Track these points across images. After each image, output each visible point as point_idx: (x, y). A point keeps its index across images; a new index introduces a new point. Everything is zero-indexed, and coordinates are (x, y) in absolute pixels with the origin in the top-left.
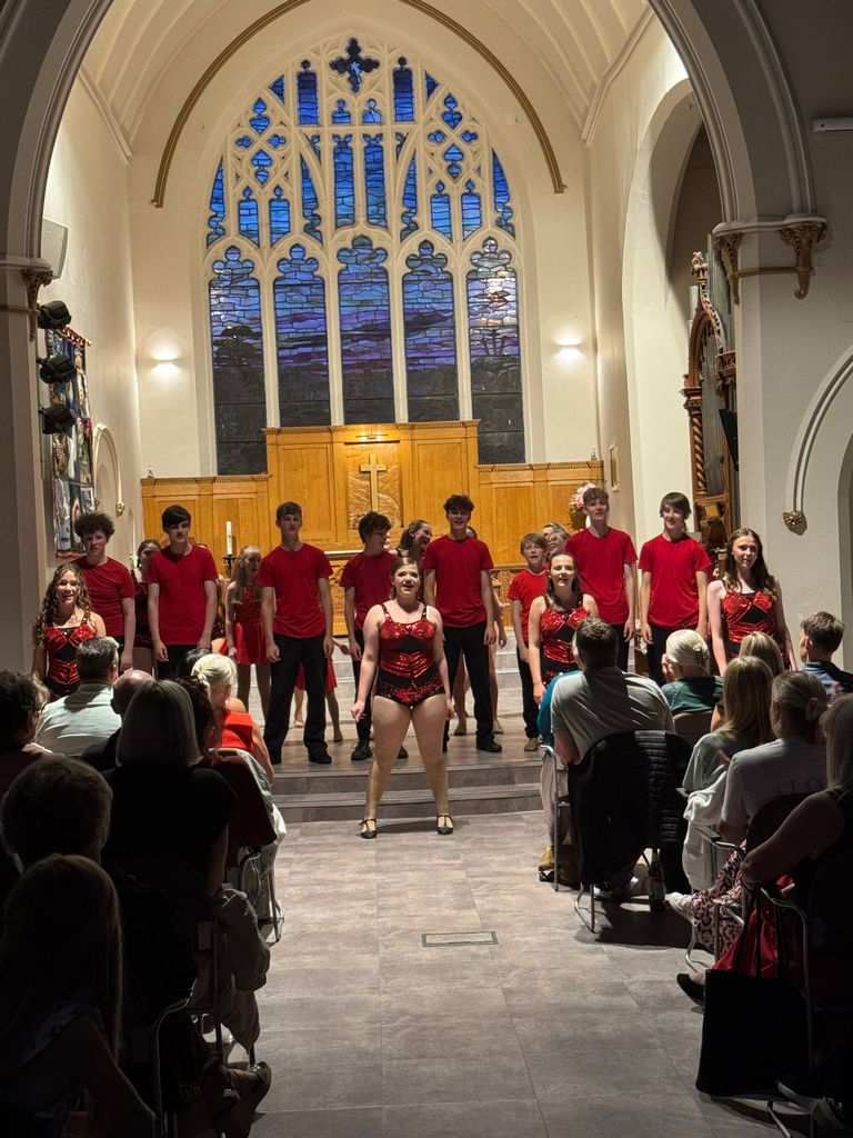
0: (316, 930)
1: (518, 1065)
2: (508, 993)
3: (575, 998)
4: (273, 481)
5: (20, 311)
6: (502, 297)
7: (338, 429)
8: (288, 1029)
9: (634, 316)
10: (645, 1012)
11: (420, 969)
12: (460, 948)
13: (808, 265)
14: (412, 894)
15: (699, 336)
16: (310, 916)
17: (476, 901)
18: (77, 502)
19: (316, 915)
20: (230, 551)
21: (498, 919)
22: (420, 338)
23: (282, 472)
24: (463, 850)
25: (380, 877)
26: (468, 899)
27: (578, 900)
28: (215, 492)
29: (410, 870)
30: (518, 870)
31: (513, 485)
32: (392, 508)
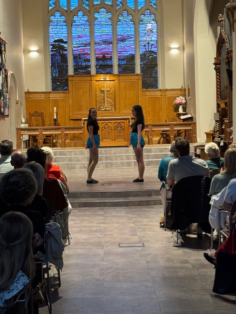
0: (82, 241)
1: (150, 284)
2: (147, 262)
3: (171, 264)
4: (71, 93)
6: (151, 30)
7: (94, 76)
8: (72, 272)
9: (197, 37)
10: (195, 269)
11: (118, 254)
12: (132, 248)
14: (115, 231)
15: (220, 44)
16: (80, 237)
17: (138, 233)
18: (2, 98)
19: (82, 237)
20: (55, 117)
21: (144, 239)
22: (122, 44)
23: (74, 90)
24: (134, 217)
25: (105, 225)
26: (135, 233)
27: (173, 233)
28: (50, 97)
29: (115, 223)
30: (152, 224)
31: (154, 96)
32: (112, 104)
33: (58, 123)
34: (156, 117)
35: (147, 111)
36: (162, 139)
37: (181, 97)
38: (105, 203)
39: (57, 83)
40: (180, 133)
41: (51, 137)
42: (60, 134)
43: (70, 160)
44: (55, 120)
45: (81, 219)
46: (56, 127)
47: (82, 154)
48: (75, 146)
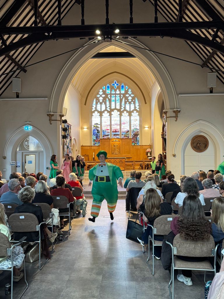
4: (101, 147)
5: (59, 121)
13: (178, 117)
18: (68, 149)
28: (92, 148)
31: (137, 148)
32: (119, 151)
34: (138, 158)
35: (134, 155)
37: (149, 149)
39: (95, 142)
40: (149, 165)
44: (93, 158)
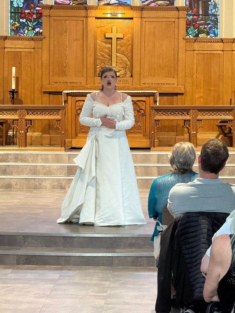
4: (46, 42)
7: (91, 8)
20: (14, 87)
23: (52, 35)
24: (111, 288)
28: (6, 46)
29: (70, 297)
31: (209, 52)
32: (126, 64)
33: (19, 98)
34: (212, 93)
35: (195, 80)
36: (221, 136)
38: (68, 258)
39: (21, 20)
41: (4, 125)
42: (17, 120)
43: (34, 171)
45: (9, 287)
46: (14, 105)
47: (58, 162)
48: (51, 145)
